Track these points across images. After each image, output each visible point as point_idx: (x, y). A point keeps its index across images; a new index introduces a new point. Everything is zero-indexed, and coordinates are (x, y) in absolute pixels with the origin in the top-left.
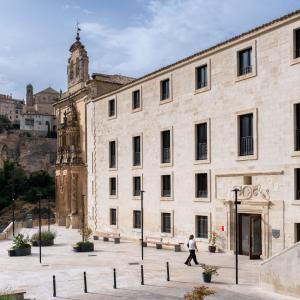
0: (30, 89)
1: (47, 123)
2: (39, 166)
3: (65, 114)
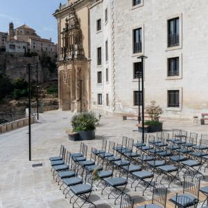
0: (11, 25)
1: (24, 47)
2: (19, 75)
3: (67, 20)
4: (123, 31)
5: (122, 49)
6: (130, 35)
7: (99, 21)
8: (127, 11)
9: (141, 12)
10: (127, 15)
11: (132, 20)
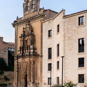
3: (24, 29)
4: (72, 40)
5: (71, 49)
6: (76, 42)
7: (50, 31)
8: (74, 28)
9: (83, 29)
10: (74, 30)
11: (78, 33)
